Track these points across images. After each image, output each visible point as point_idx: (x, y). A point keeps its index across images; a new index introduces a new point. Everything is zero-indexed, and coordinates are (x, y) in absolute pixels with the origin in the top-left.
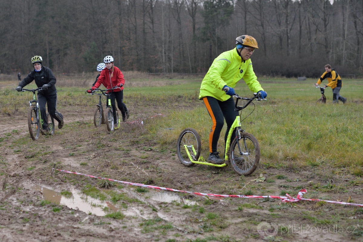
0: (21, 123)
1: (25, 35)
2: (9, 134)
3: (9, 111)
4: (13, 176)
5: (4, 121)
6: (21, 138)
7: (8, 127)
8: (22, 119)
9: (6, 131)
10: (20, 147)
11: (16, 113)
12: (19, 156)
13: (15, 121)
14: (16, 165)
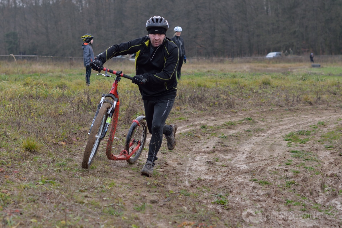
0: (326, 114)
1: (319, 9)
2: (315, 127)
3: (311, 99)
4: (331, 176)
5: (306, 111)
6: (330, 132)
7: (312, 117)
8: (326, 109)
9: (310, 122)
10: (331, 142)
11: (318, 102)
12: (332, 153)
13: (319, 111)
14: (330, 163)
